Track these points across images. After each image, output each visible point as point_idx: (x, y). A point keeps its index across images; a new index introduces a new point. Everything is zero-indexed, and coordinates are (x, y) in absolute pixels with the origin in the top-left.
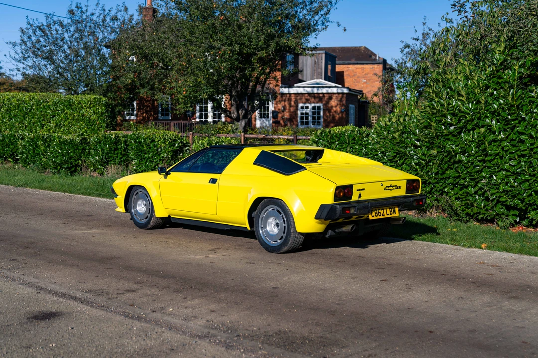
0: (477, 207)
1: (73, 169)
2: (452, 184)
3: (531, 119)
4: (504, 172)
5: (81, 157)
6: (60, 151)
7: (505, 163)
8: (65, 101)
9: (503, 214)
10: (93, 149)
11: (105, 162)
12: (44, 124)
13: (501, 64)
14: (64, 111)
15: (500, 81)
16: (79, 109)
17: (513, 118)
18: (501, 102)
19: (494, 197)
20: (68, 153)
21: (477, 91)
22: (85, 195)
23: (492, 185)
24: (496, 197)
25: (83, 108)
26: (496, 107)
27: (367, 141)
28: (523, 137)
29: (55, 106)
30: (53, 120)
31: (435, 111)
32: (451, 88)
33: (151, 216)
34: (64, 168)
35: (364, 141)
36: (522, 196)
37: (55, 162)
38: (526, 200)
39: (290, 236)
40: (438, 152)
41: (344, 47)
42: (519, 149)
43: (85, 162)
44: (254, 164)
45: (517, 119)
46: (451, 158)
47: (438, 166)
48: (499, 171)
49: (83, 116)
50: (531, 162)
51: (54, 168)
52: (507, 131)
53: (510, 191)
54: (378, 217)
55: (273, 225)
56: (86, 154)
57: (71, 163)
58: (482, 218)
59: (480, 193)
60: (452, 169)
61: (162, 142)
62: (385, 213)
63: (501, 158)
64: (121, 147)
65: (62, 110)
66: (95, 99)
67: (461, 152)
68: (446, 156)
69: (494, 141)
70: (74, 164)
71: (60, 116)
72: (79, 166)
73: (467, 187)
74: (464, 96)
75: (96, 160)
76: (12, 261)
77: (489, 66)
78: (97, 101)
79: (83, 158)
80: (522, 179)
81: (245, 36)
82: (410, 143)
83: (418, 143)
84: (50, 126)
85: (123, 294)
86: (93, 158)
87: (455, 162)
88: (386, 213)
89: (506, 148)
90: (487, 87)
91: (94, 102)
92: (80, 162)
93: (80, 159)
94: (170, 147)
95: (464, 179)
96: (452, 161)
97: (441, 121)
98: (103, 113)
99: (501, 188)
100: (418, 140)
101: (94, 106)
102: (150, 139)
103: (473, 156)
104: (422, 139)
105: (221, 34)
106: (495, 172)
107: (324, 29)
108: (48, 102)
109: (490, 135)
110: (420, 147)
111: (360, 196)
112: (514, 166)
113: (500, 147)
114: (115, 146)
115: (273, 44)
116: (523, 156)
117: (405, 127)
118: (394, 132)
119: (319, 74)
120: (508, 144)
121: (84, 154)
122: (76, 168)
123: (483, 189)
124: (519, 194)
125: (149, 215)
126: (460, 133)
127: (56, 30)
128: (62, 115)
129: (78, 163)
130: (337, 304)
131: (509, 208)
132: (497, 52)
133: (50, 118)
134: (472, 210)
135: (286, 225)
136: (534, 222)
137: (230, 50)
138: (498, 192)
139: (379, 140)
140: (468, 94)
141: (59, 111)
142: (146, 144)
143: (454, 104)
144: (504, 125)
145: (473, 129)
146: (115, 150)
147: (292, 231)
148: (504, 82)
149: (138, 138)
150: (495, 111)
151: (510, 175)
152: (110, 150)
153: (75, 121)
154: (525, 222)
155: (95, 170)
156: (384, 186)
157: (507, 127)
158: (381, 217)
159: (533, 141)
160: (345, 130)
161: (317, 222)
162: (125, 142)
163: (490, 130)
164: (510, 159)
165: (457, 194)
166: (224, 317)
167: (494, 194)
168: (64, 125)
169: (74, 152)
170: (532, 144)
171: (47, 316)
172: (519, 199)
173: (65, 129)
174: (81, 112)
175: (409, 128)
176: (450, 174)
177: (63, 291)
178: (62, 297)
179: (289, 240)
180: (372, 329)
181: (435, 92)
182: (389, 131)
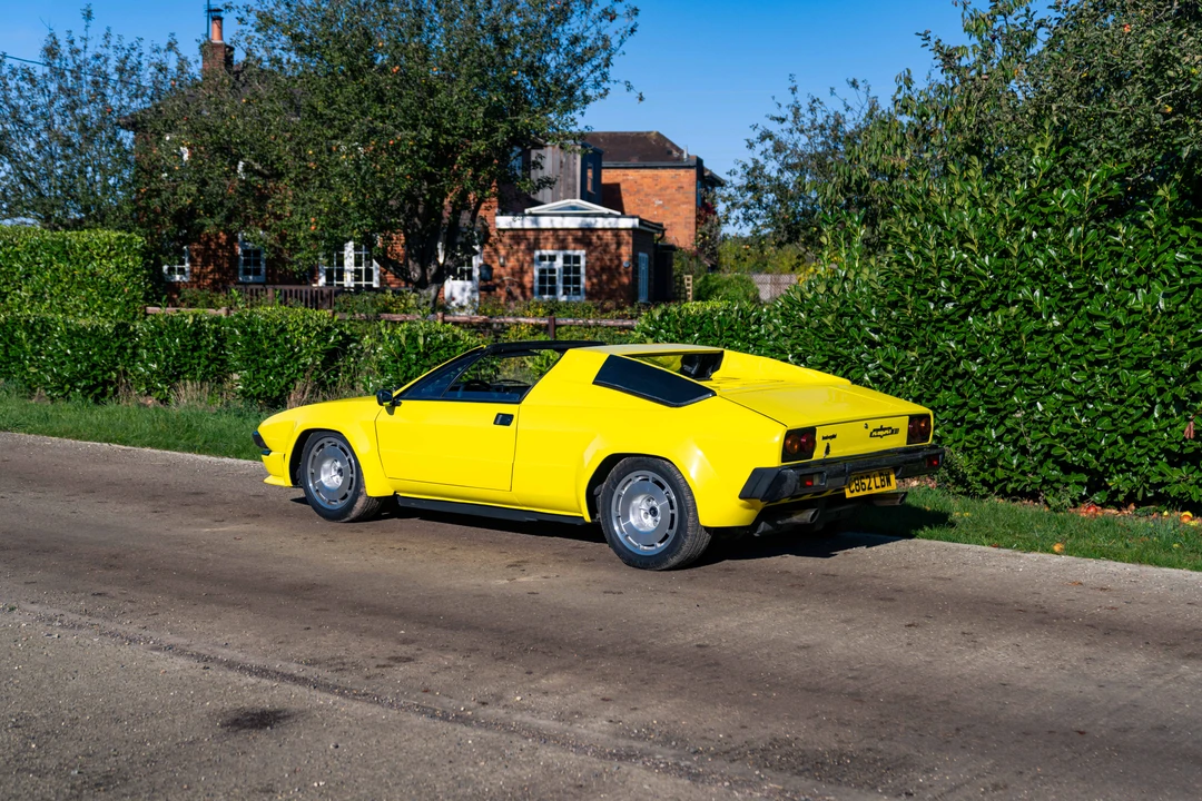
0: (1002, 467)
1: (98, 391)
2: (950, 421)
3: (1115, 288)
4: (1059, 396)
5: (117, 364)
6: (69, 351)
7: (1062, 376)
8: (53, 242)
9: (1058, 481)
10: (145, 348)
11: (173, 376)
12: (7, 293)
13: (1046, 176)
14: (52, 265)
15: (1046, 210)
16: (84, 260)
17: (1078, 286)
18: (1053, 253)
19: (1039, 447)
20: (88, 357)
21: (1001, 231)
22: (157, 447)
23: (1034, 421)
24: (1043, 446)
25: (93, 258)
26: (1041, 263)
27: (758, 331)
28: (1099, 325)
29: (30, 252)
30: (26, 284)
31: (913, 272)
32: (943, 225)
33: (354, 494)
34: (79, 387)
35: (753, 332)
36: (1099, 443)
37: (59, 375)
38: (1107, 453)
39: (686, 536)
40: (920, 355)
41: (615, 133)
42: (1091, 350)
43: (125, 373)
44: (594, 383)
45: (1085, 289)
46: (947, 368)
47: (920, 384)
48: (1050, 393)
49: (93, 275)
50: (1115, 376)
51: (57, 388)
52: (1066, 313)
53: (1075, 434)
54: (861, 493)
55: (643, 512)
56: (126, 357)
57: (95, 378)
58: (1014, 489)
59: (1007, 438)
60: (949, 389)
61: (301, 333)
62: (872, 485)
63: (1054, 366)
64: (208, 342)
65: (46, 262)
66: (119, 238)
67: (969, 355)
68: (937, 364)
69: (1039, 332)
70: (100, 379)
71: (41, 275)
72: (112, 384)
73: (981, 427)
74: (976, 241)
75: (153, 372)
76: (98, 598)
77: (1022, 180)
78: (124, 244)
79: (120, 367)
80: (1097, 410)
81: (443, 110)
82: (859, 336)
83: (876, 337)
84: (20, 297)
85: (391, 666)
86: (146, 366)
87: (957, 376)
88: (874, 486)
89: (1064, 348)
90: (1020, 223)
91: (119, 245)
92: (114, 375)
93: (114, 370)
94: (319, 342)
95: (976, 410)
96: (951, 372)
97: (924, 292)
98: (138, 269)
99: (1054, 429)
100: (876, 331)
101: (117, 254)
102: (276, 326)
103: (995, 363)
104: (885, 329)
105: (394, 104)
106: (1041, 395)
107: (601, 95)
108: (16, 245)
109: (1029, 321)
110: (880, 344)
111: (827, 451)
112: (1079, 383)
113: (1052, 346)
114: (194, 342)
115: (504, 127)
116: (1099, 363)
117: (845, 302)
118: (824, 314)
119: (569, 189)
120: (1069, 340)
121: (122, 357)
122: (105, 388)
123: (1016, 431)
124: (1092, 440)
125: (350, 493)
126: (964, 317)
127: (18, 89)
128: (48, 274)
129: (110, 377)
130: (852, 678)
131: (1067, 468)
132: (1037, 152)
133: (21, 279)
134: (993, 474)
135: (676, 511)
136: (1121, 497)
137: (413, 138)
138: (1046, 437)
139: (790, 331)
140: (982, 238)
141: (39, 264)
142: (267, 338)
143: (953, 256)
144: (1060, 300)
145: (994, 309)
146: (194, 349)
147: (689, 524)
148: (1053, 213)
149: (249, 324)
150: (1040, 273)
151: (1072, 402)
152: (183, 350)
153: (75, 285)
154: (1097, 498)
155: (149, 394)
156: (870, 430)
157: (1065, 304)
158: (867, 492)
159: (1120, 333)
160: (711, 309)
161: (742, 506)
162: (216, 332)
163: (1030, 311)
164: (1073, 370)
165: (960, 440)
166: (639, 712)
167: (1039, 440)
168: (52, 295)
169: (101, 355)
170: (1119, 340)
171: (262, 719)
172: (1090, 451)
173: (54, 303)
174: (89, 267)
175: (854, 306)
176: (945, 399)
177: (254, 661)
178: (263, 676)
179: (684, 542)
180: (958, 730)
181: (911, 232)
182: (812, 311)
